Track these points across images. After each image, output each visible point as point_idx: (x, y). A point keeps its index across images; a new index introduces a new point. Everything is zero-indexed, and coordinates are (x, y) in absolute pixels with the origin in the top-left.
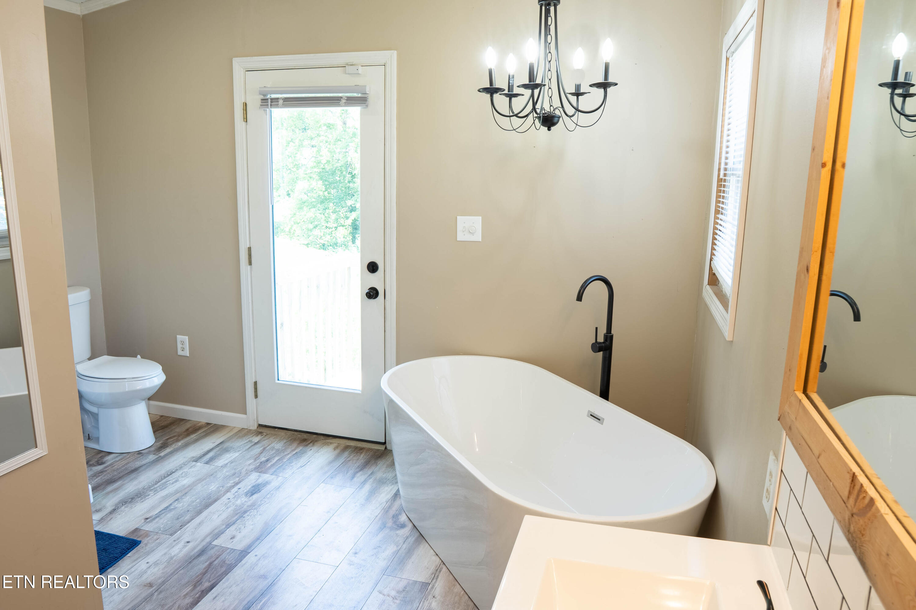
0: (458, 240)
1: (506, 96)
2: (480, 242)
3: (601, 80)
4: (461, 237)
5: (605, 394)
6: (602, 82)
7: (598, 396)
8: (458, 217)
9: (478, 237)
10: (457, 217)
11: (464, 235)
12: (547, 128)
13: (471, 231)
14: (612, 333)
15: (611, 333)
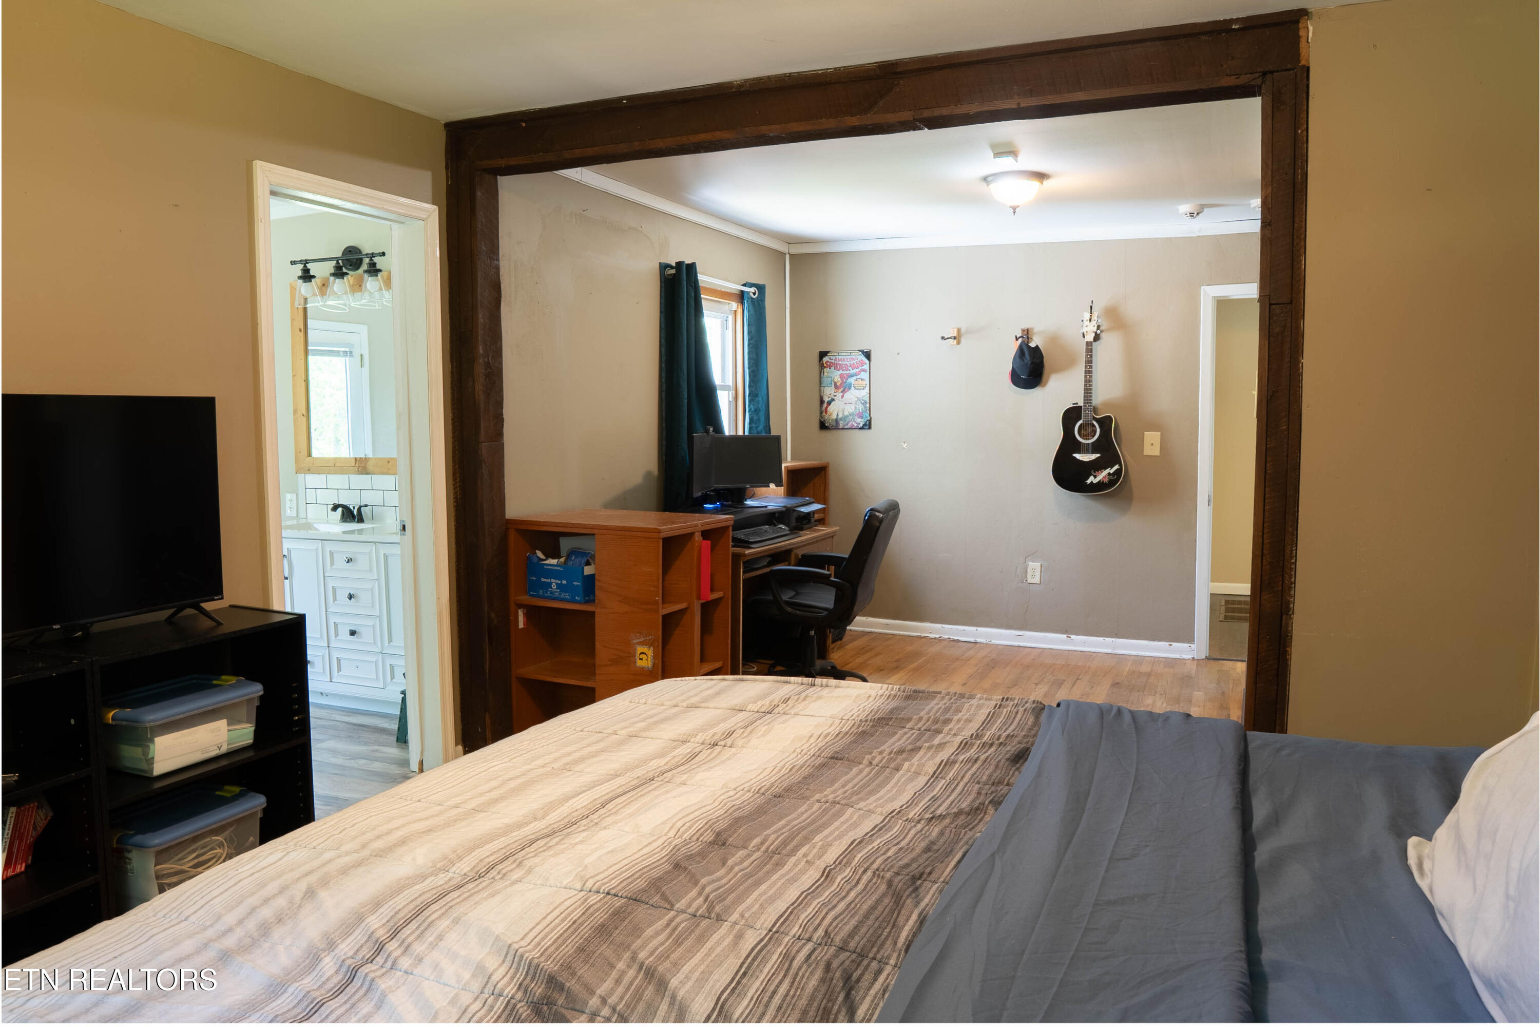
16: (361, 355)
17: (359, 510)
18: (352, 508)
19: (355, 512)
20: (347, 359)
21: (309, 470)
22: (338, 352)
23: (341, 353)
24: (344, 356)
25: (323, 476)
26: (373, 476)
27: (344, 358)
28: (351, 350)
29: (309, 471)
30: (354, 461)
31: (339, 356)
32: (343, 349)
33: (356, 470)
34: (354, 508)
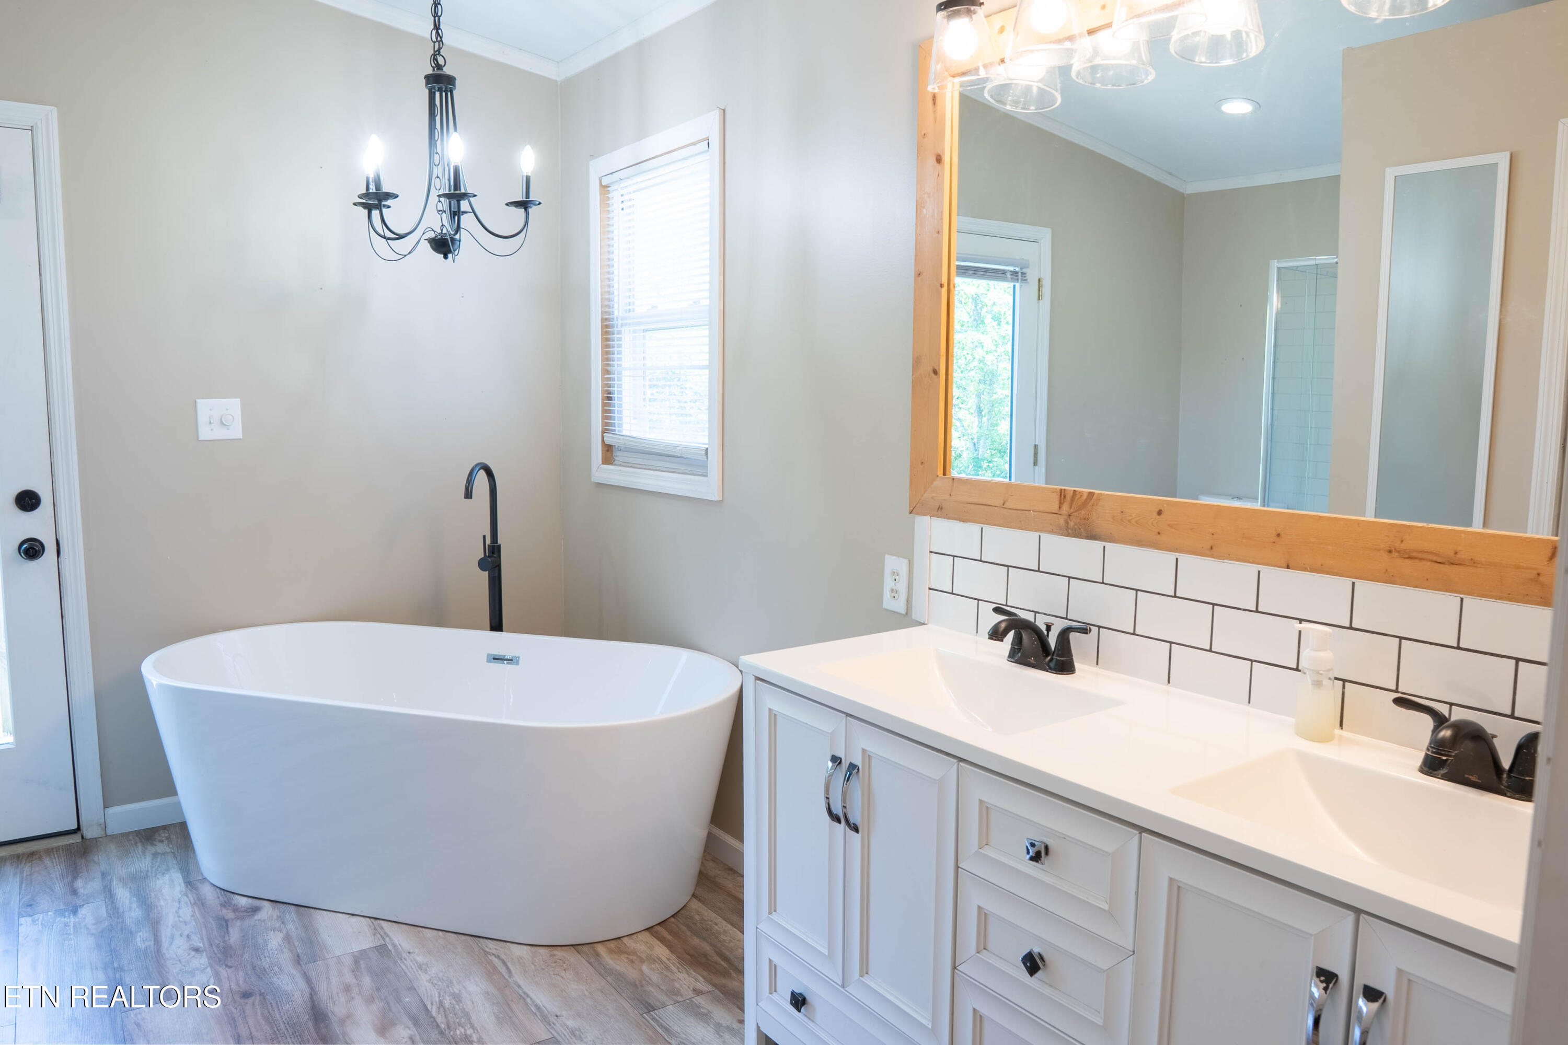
0: (201, 438)
1: (363, 207)
2: (240, 439)
3: (520, 197)
4: (206, 433)
5: (497, 625)
6: (521, 200)
7: (487, 630)
8: (198, 401)
9: (236, 432)
10: (195, 401)
11: (212, 430)
12: (442, 255)
13: (224, 422)
14: (499, 542)
15: (497, 543)
16: (1039, 280)
17: (1064, 635)
18: (1043, 628)
19: (1052, 641)
20: (1018, 285)
21: (940, 508)
22: (1003, 272)
23: (1008, 275)
24: (1012, 280)
25: (975, 528)
26: (1108, 545)
27: (1011, 284)
28: (1024, 271)
29: (940, 511)
30: (1056, 498)
31: (1004, 279)
32: (1011, 268)
33: (1062, 522)
34: (1049, 628)
